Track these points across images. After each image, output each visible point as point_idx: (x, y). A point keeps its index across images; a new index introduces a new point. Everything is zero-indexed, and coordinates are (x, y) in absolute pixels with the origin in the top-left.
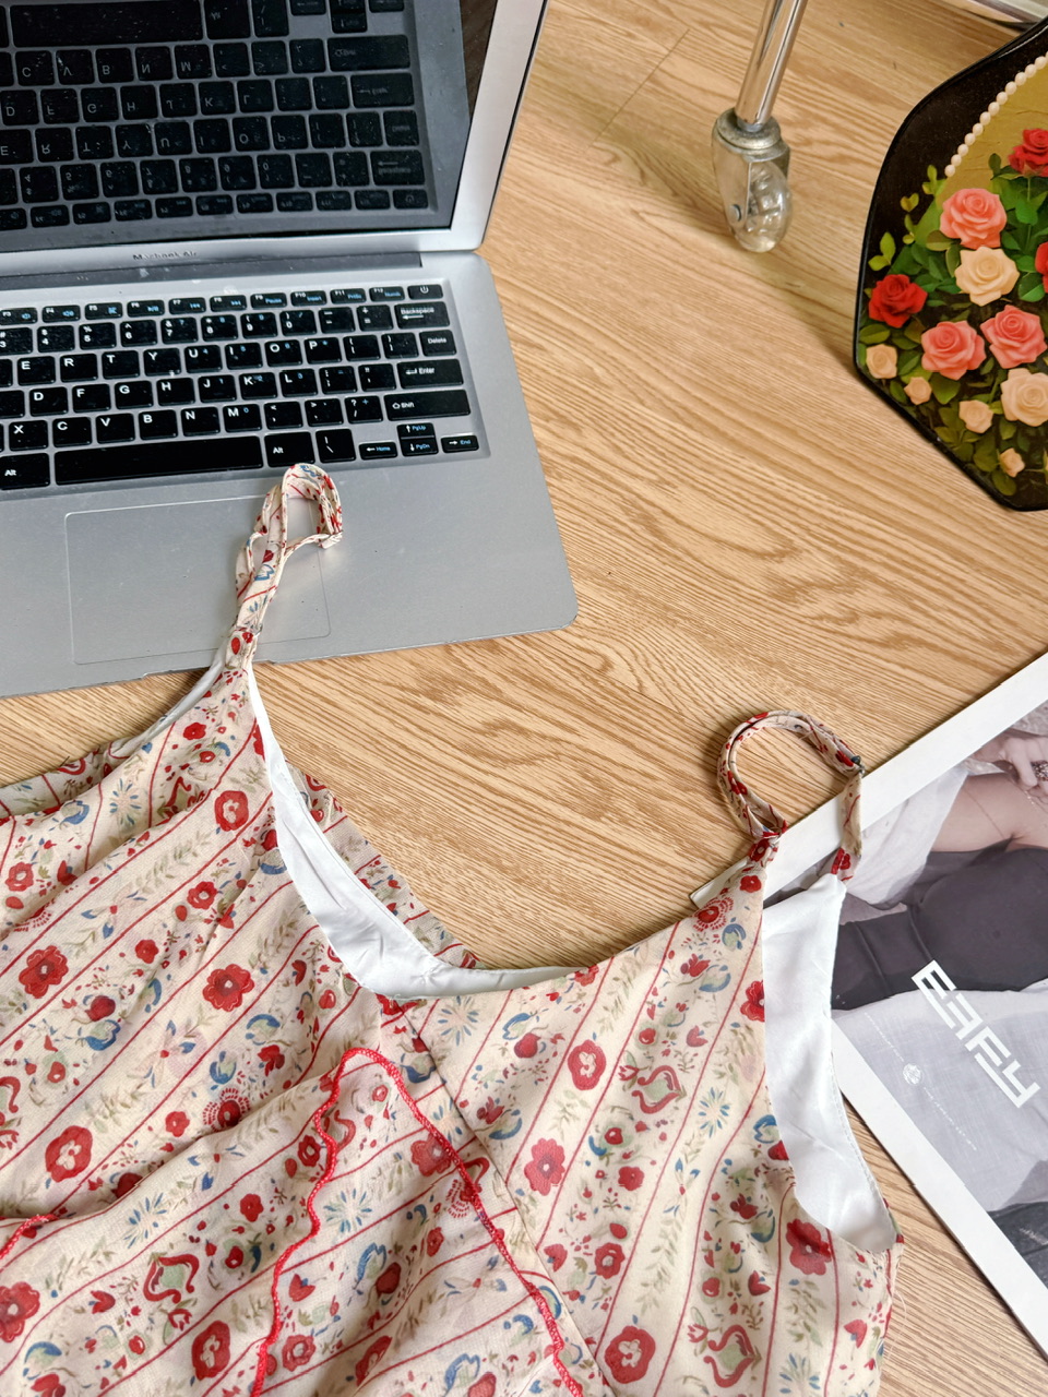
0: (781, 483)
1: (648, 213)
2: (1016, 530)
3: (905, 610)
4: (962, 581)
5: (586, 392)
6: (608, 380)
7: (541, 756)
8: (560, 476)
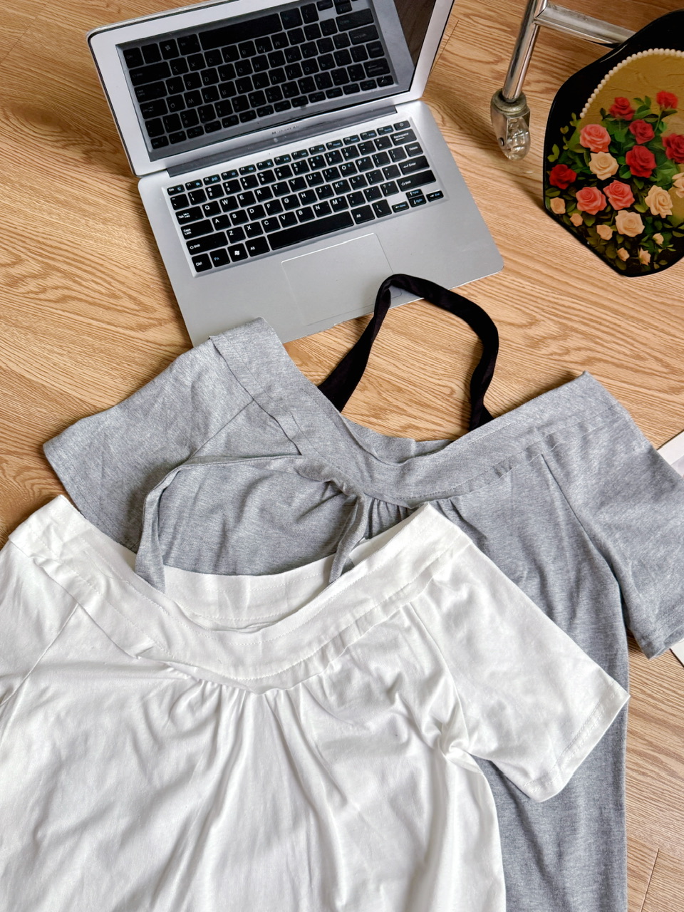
4: (618, 325)
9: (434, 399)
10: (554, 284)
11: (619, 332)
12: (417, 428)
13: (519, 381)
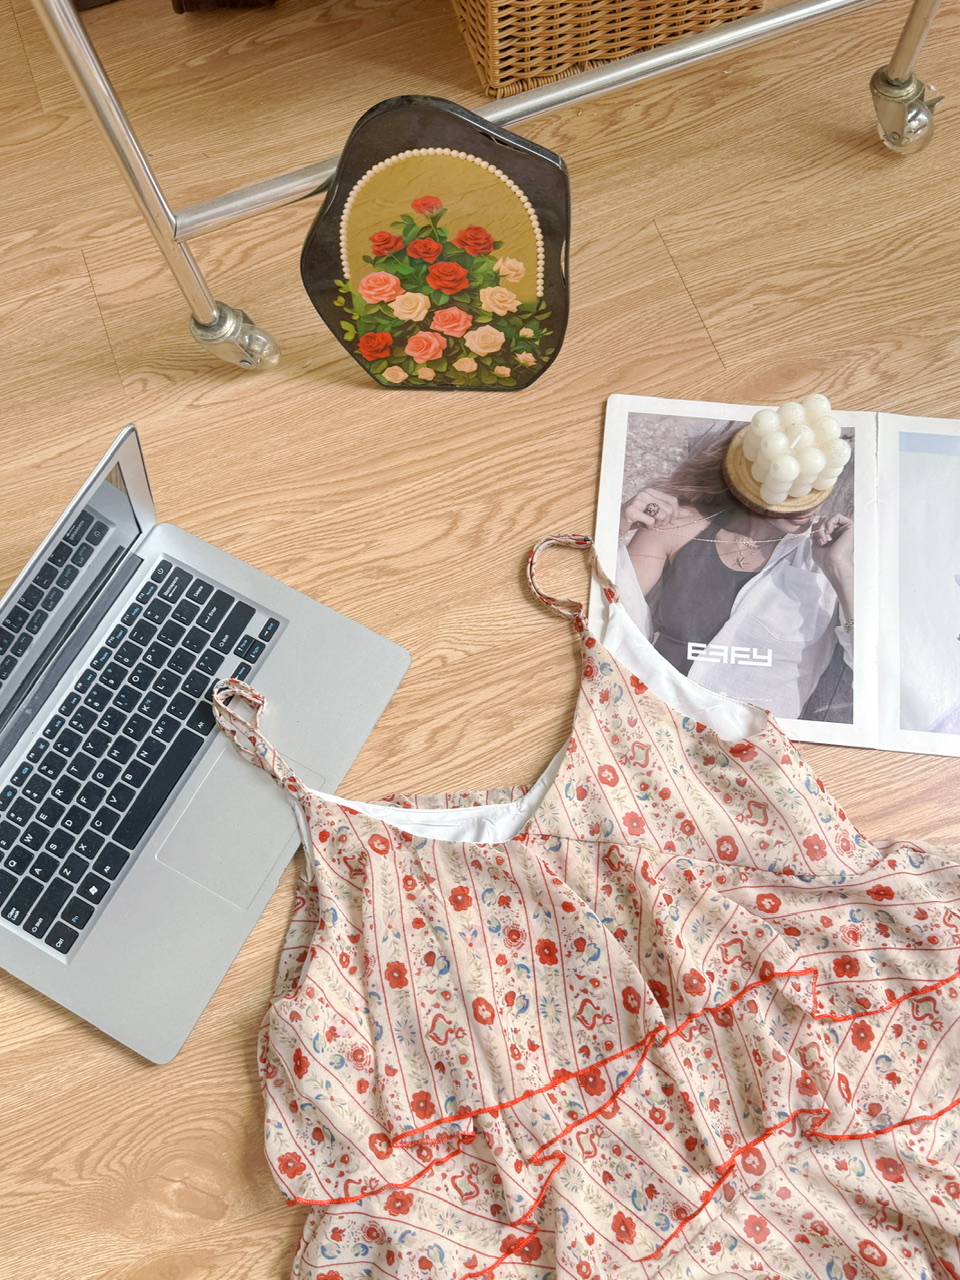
0: (415, 486)
1: (197, 399)
2: (533, 398)
3: (528, 494)
4: (536, 451)
5: (285, 536)
6: (286, 518)
7: (463, 729)
8: (324, 592)
9: (433, 684)
10: (440, 462)
11: (542, 458)
12: (444, 727)
13: (495, 592)
